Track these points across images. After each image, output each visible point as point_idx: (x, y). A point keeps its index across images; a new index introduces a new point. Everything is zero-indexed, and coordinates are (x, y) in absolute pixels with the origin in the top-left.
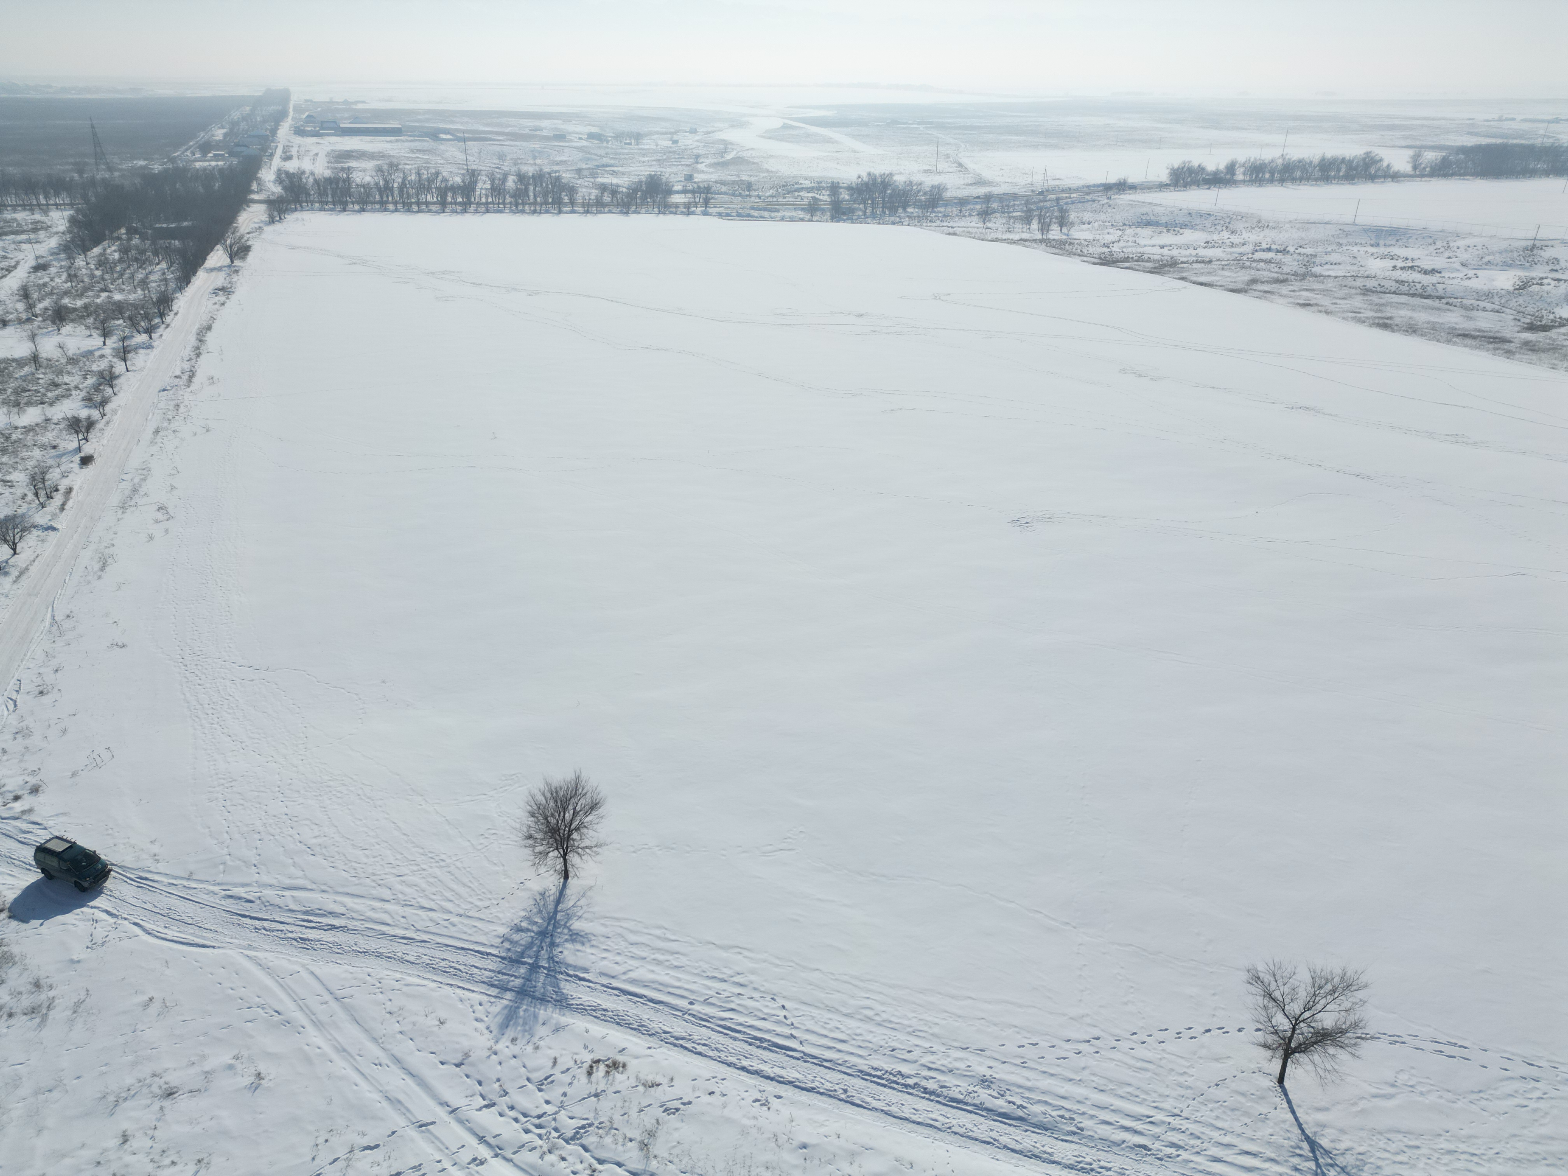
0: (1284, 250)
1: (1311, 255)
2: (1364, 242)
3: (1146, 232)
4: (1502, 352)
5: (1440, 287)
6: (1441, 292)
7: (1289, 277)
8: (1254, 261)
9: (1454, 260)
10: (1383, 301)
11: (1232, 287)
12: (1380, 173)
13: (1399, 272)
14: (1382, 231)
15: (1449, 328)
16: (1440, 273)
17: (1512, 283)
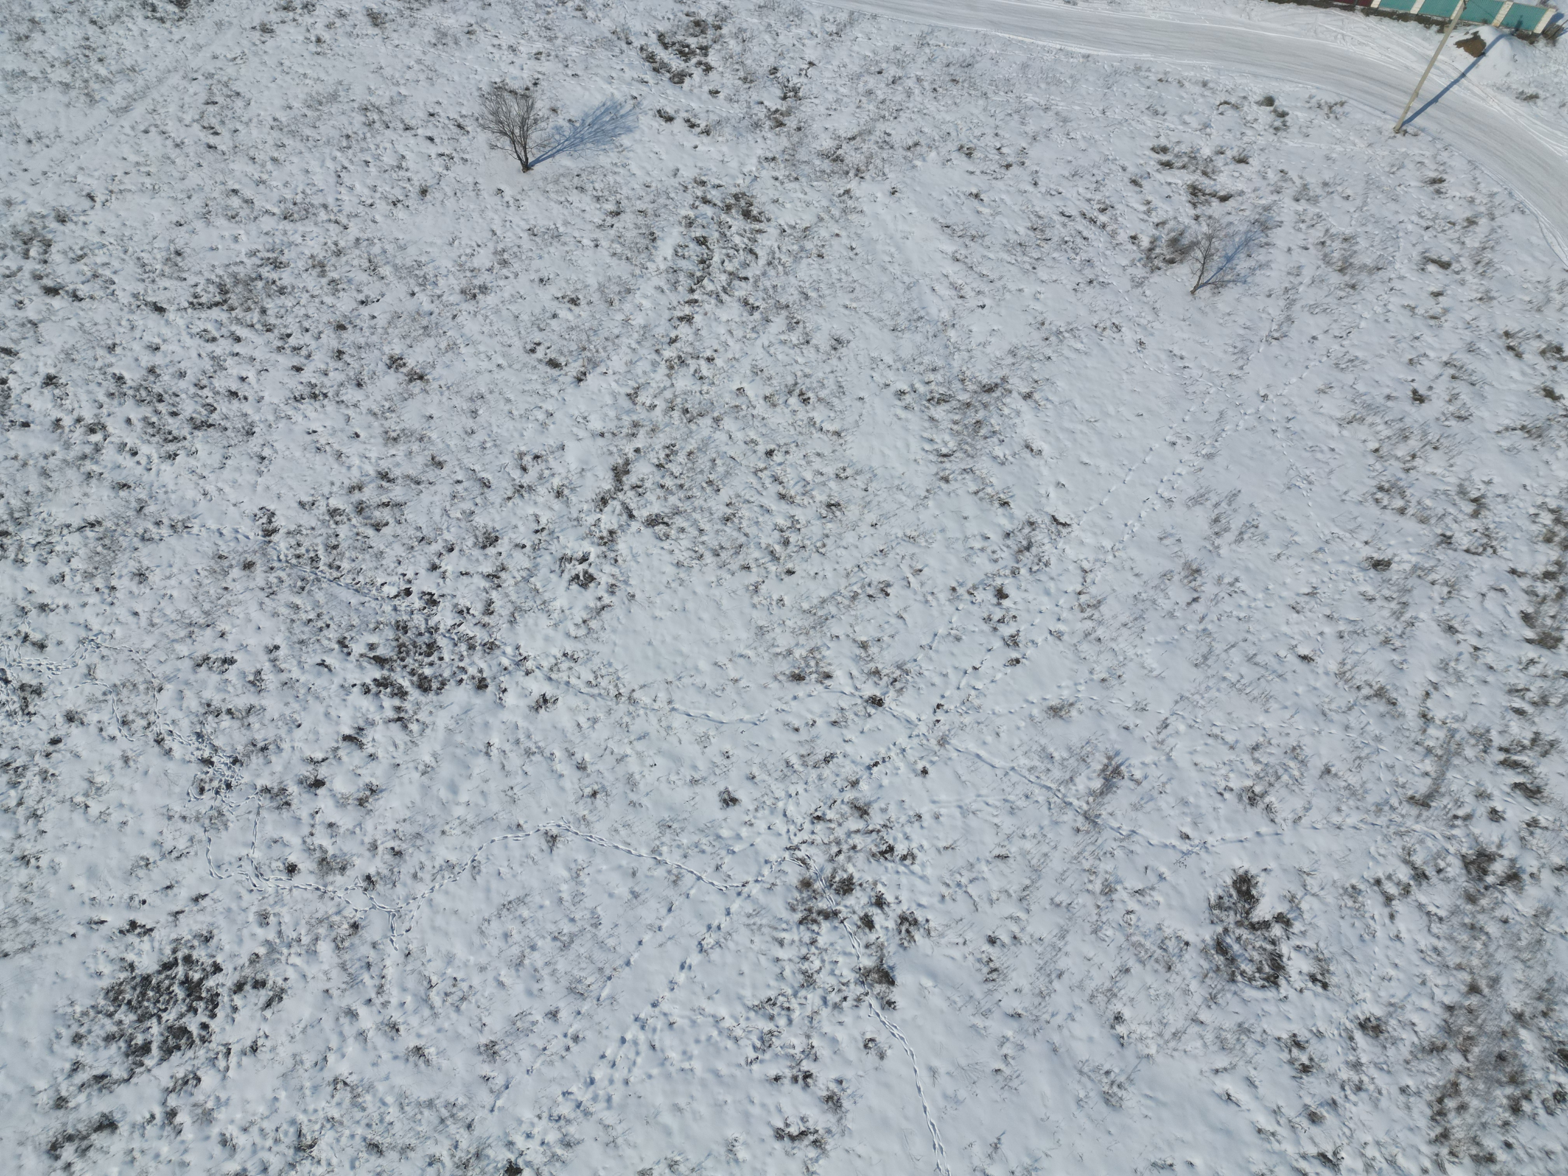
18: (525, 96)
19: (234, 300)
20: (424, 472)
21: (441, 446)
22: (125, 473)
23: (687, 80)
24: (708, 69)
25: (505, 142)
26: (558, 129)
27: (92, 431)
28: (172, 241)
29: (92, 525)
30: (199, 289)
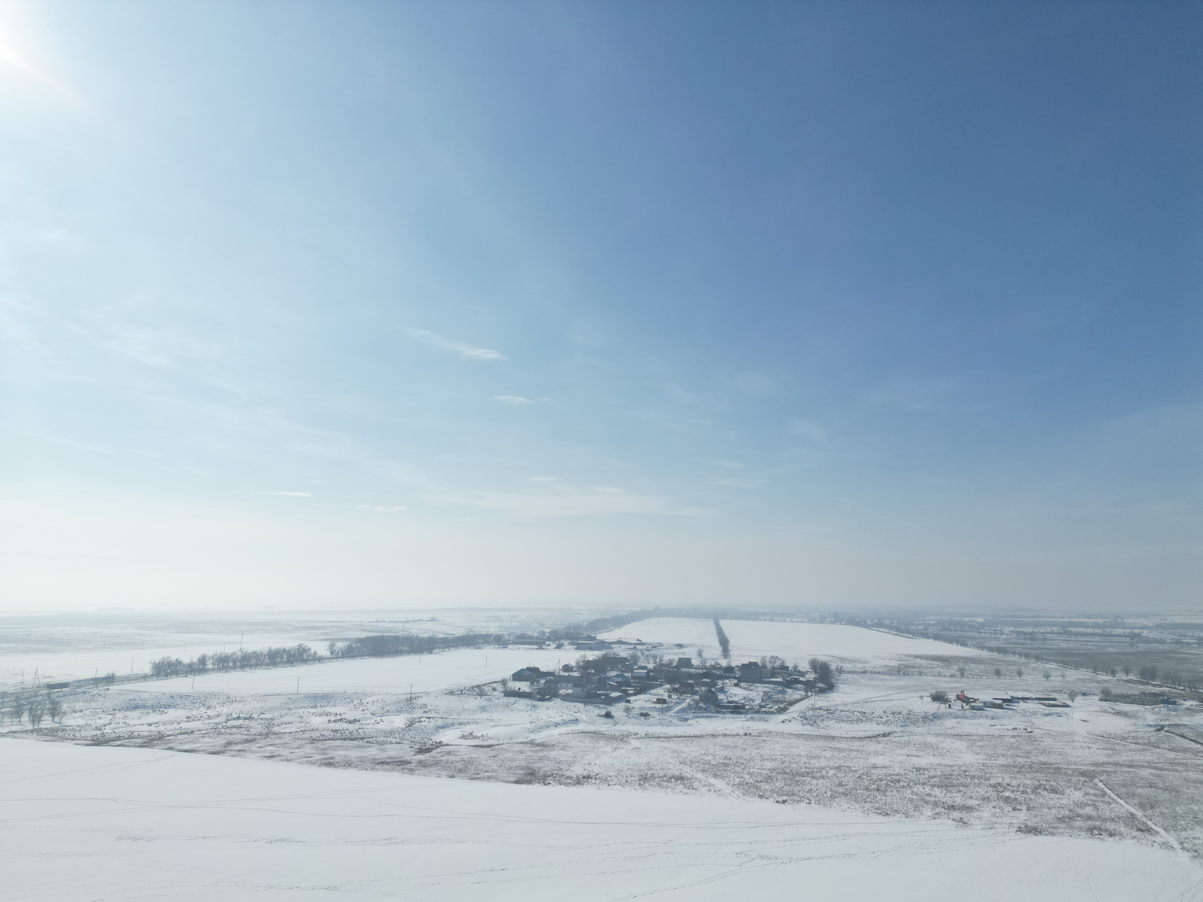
0: (250, 717)
1: (270, 719)
2: (306, 706)
3: (136, 713)
4: (407, 771)
5: (361, 731)
6: (362, 735)
7: (256, 736)
8: (228, 728)
9: (366, 711)
10: (326, 746)
11: (212, 751)
12: (310, 658)
13: (333, 724)
14: (317, 697)
15: (372, 759)
16: (359, 721)
17: (404, 723)
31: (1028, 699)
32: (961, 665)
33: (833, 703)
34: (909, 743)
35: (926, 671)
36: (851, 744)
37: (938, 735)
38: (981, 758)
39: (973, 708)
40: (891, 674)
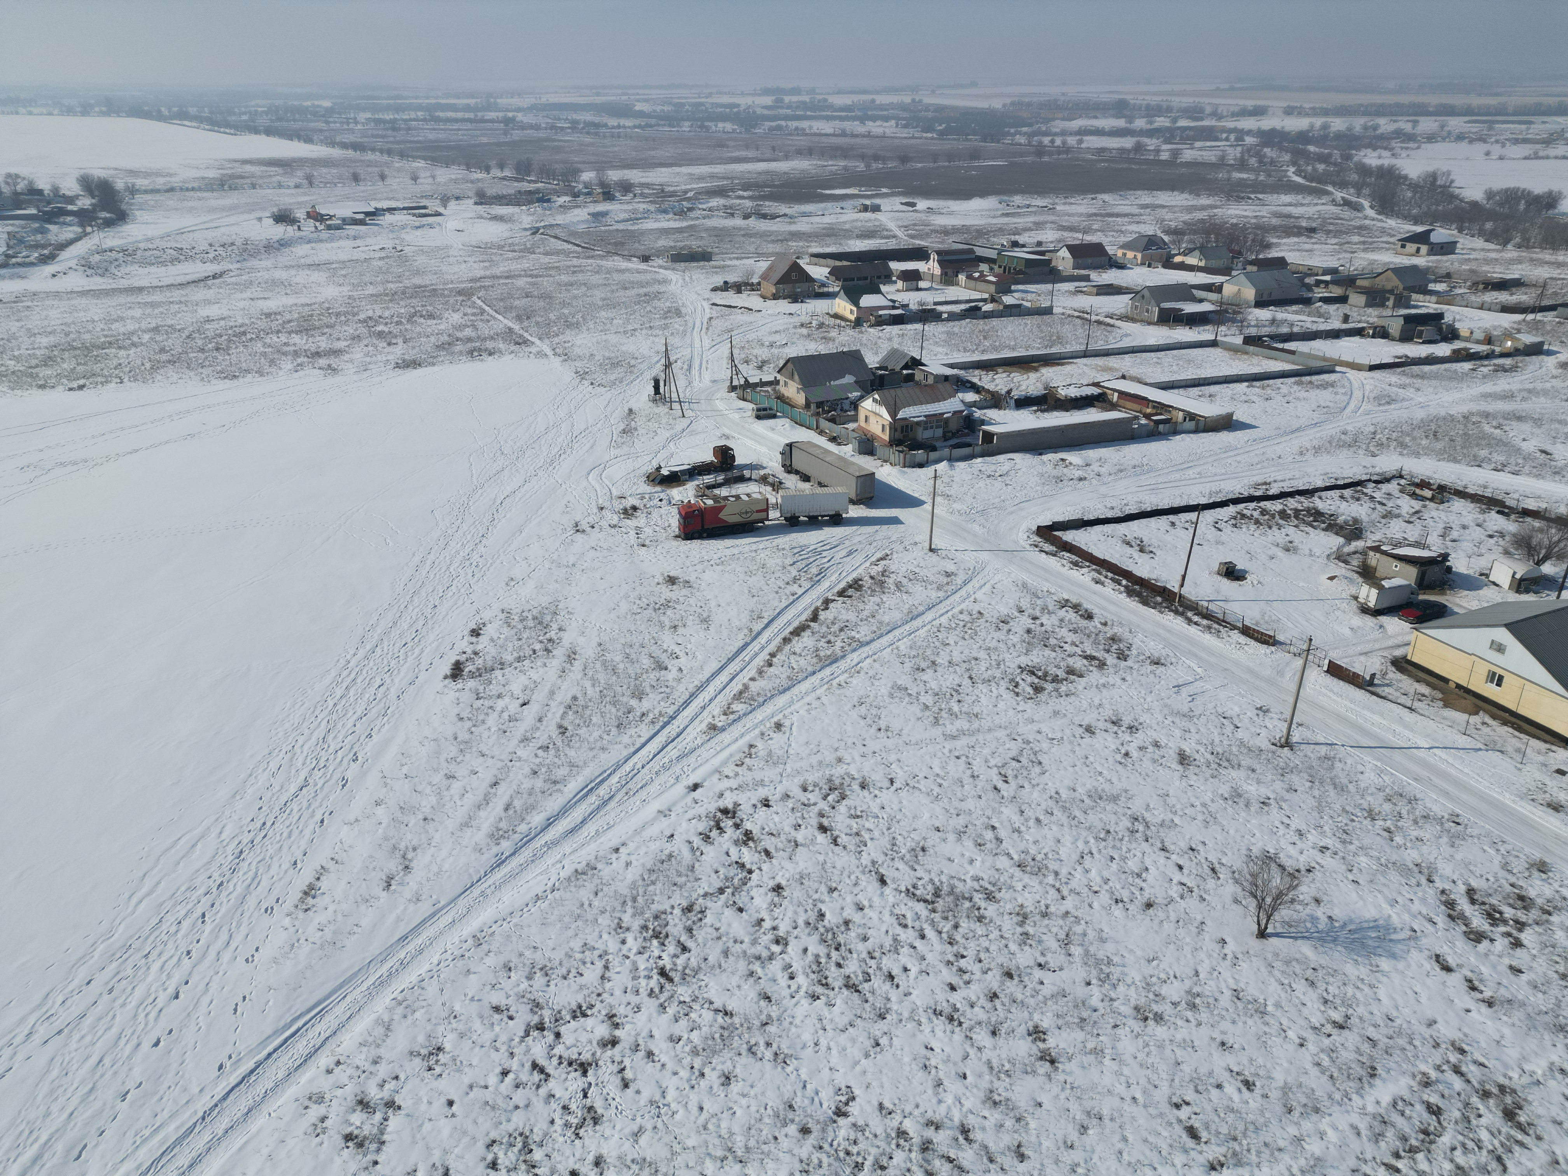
18: (1293, 876)
19: (940, 905)
20: (1003, 1153)
21: (1033, 1139)
22: (776, 988)
23: (1485, 943)
24: (1517, 944)
25: (1252, 904)
26: (1314, 919)
27: (777, 942)
28: (925, 839)
29: (726, 1014)
30: (920, 883)
31: (394, 209)
32: (308, 170)
33: (130, 240)
34: (251, 283)
35: (260, 181)
36: (168, 294)
37: (288, 267)
38: (345, 290)
39: (329, 227)
40: (213, 190)
